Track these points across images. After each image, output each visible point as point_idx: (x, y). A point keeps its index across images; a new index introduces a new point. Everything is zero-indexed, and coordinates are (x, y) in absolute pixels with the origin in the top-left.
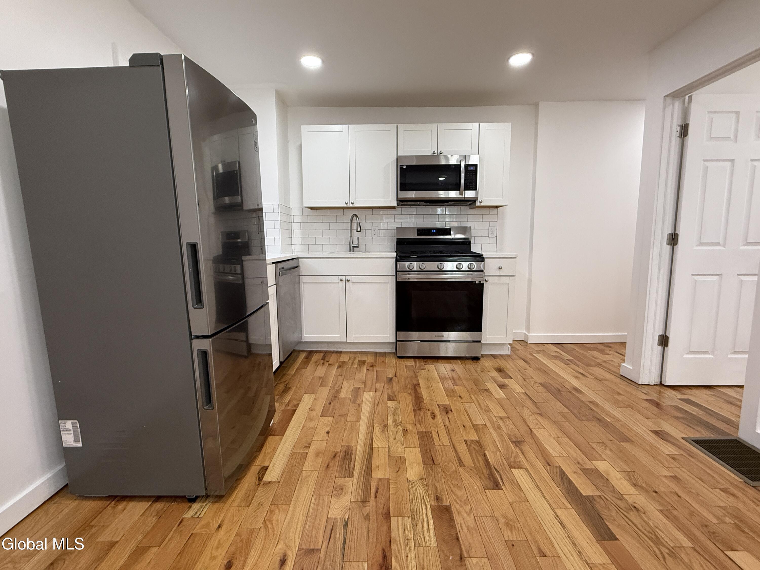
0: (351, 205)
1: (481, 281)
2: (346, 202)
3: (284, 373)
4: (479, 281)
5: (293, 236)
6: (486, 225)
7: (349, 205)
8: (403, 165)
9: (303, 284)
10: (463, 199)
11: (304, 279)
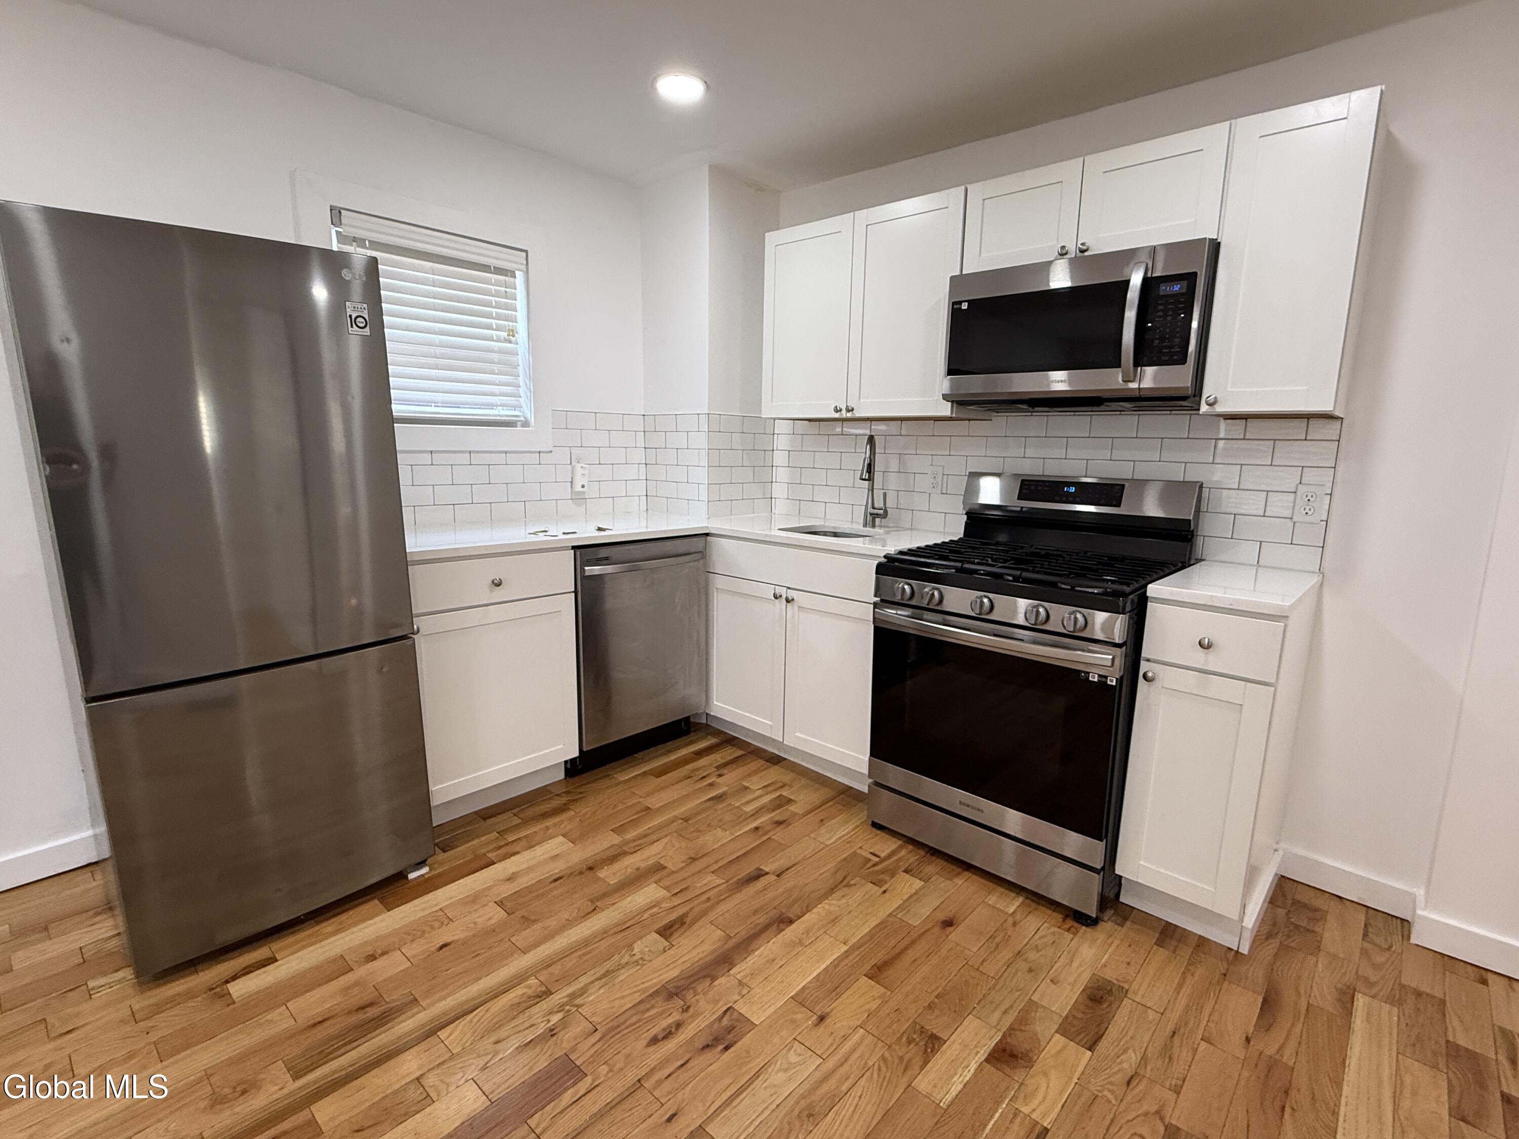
0: (849, 415)
1: (1106, 677)
2: (836, 407)
3: (609, 773)
4: (1100, 676)
5: (774, 480)
6: (1289, 479)
7: (844, 414)
8: (960, 303)
9: (717, 591)
10: (1137, 394)
11: (719, 582)
